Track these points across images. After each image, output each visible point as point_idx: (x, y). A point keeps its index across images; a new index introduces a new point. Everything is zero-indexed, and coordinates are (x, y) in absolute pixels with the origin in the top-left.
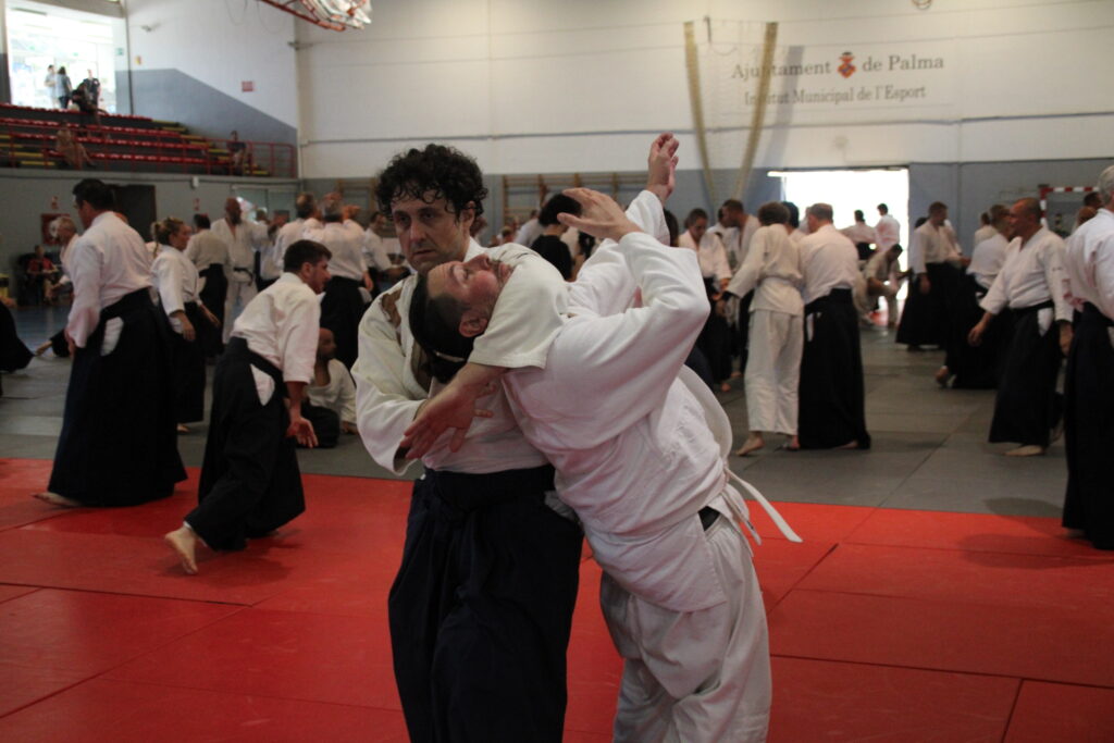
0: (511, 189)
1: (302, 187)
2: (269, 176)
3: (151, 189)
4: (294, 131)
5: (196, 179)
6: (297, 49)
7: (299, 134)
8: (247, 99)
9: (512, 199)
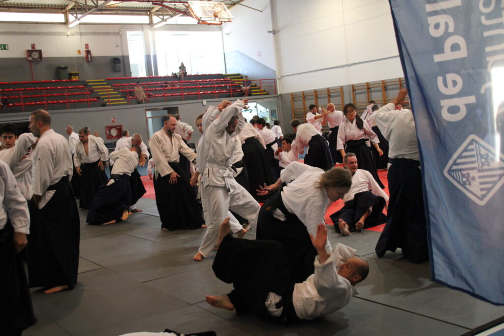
0: (357, 92)
1: (280, 97)
2: (268, 94)
3: (177, 108)
4: (275, 72)
5: (205, 102)
6: (274, 34)
7: (277, 73)
8: (258, 59)
9: (358, 96)
